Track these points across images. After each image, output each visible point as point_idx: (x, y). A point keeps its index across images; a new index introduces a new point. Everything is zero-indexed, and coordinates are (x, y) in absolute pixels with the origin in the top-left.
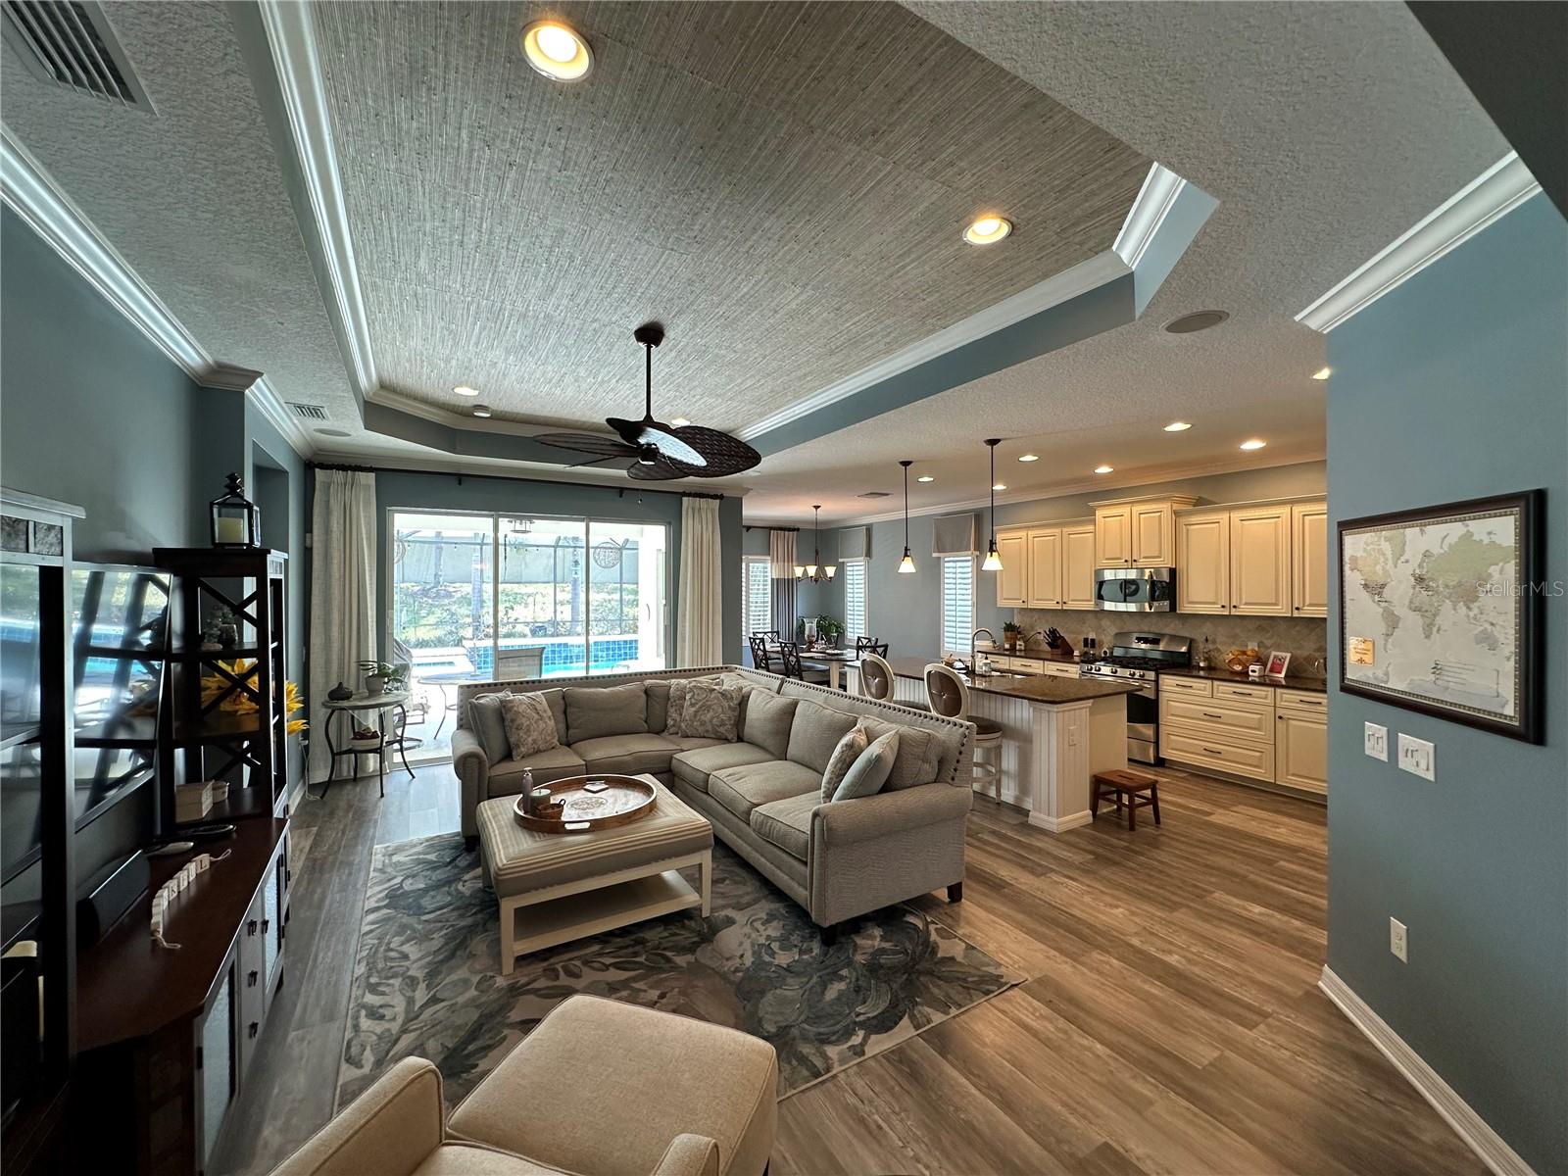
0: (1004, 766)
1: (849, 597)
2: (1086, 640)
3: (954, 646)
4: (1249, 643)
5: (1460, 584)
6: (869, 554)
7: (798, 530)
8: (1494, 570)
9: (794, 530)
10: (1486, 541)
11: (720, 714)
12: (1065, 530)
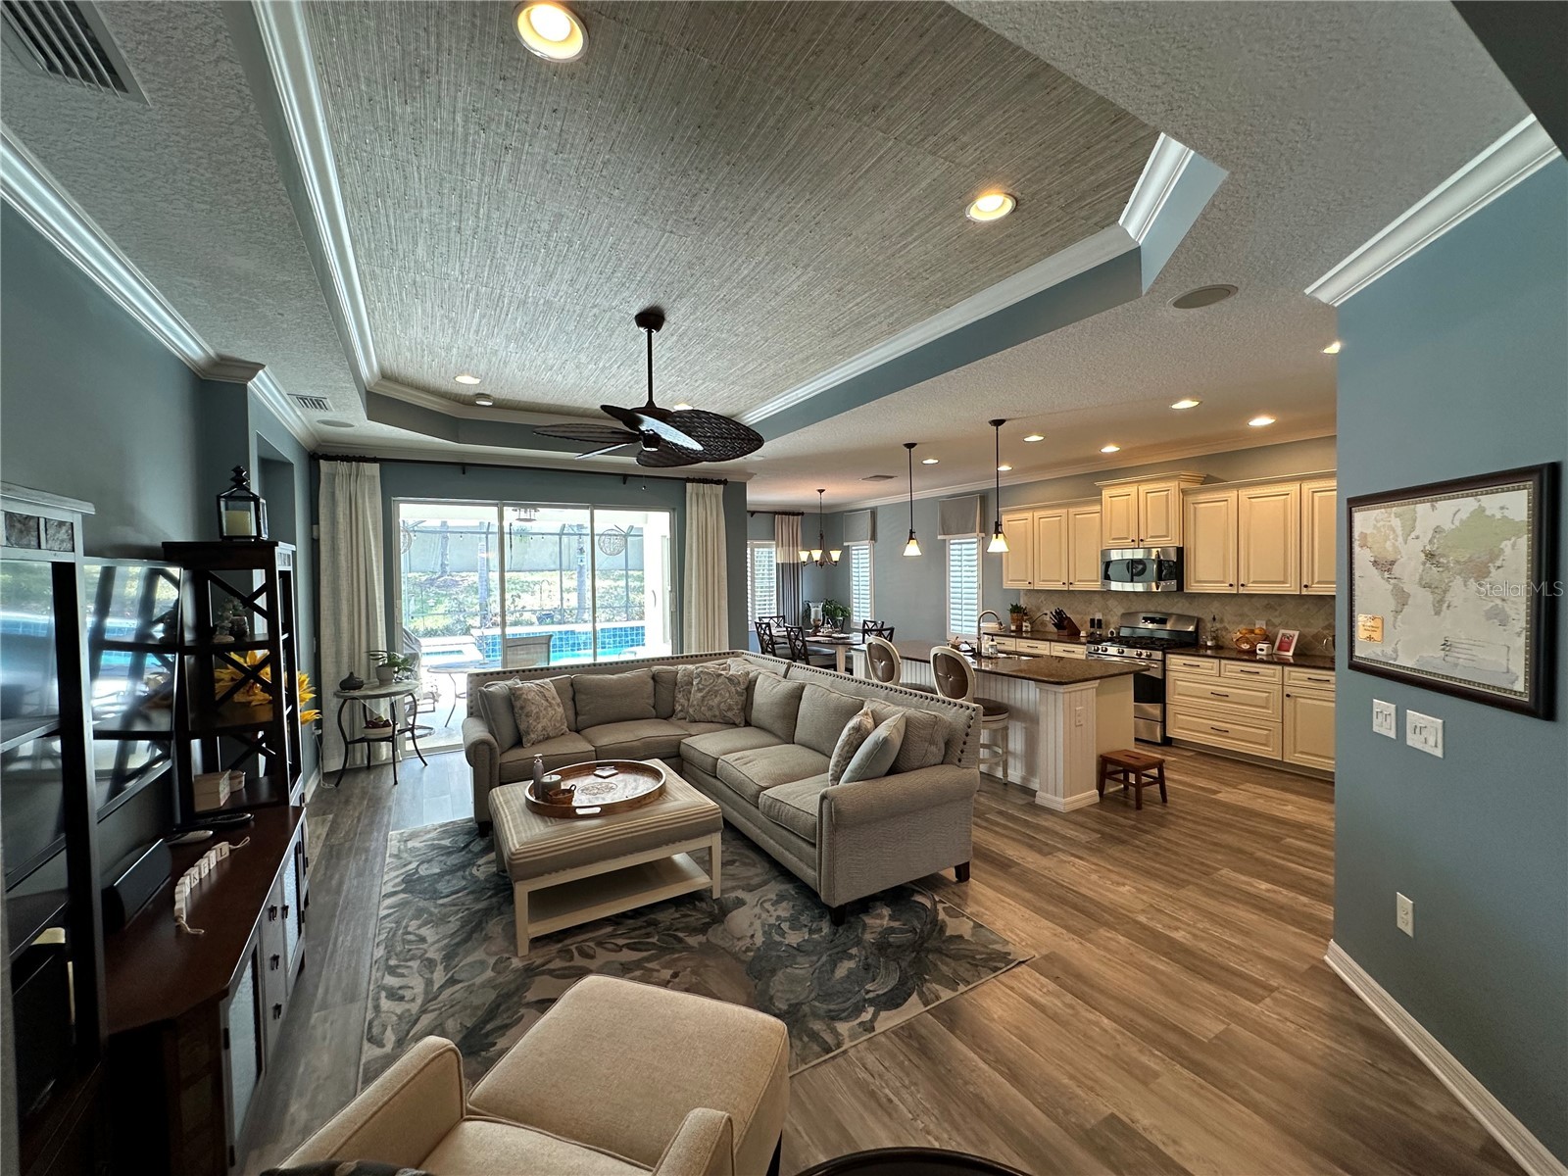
0: (1011, 747)
1: (854, 581)
2: (1092, 621)
3: (960, 628)
4: (1257, 622)
5: (1470, 560)
6: (874, 537)
7: (802, 514)
8: (1506, 545)
9: (798, 514)
10: (1498, 516)
11: (730, 699)
12: (1071, 510)
